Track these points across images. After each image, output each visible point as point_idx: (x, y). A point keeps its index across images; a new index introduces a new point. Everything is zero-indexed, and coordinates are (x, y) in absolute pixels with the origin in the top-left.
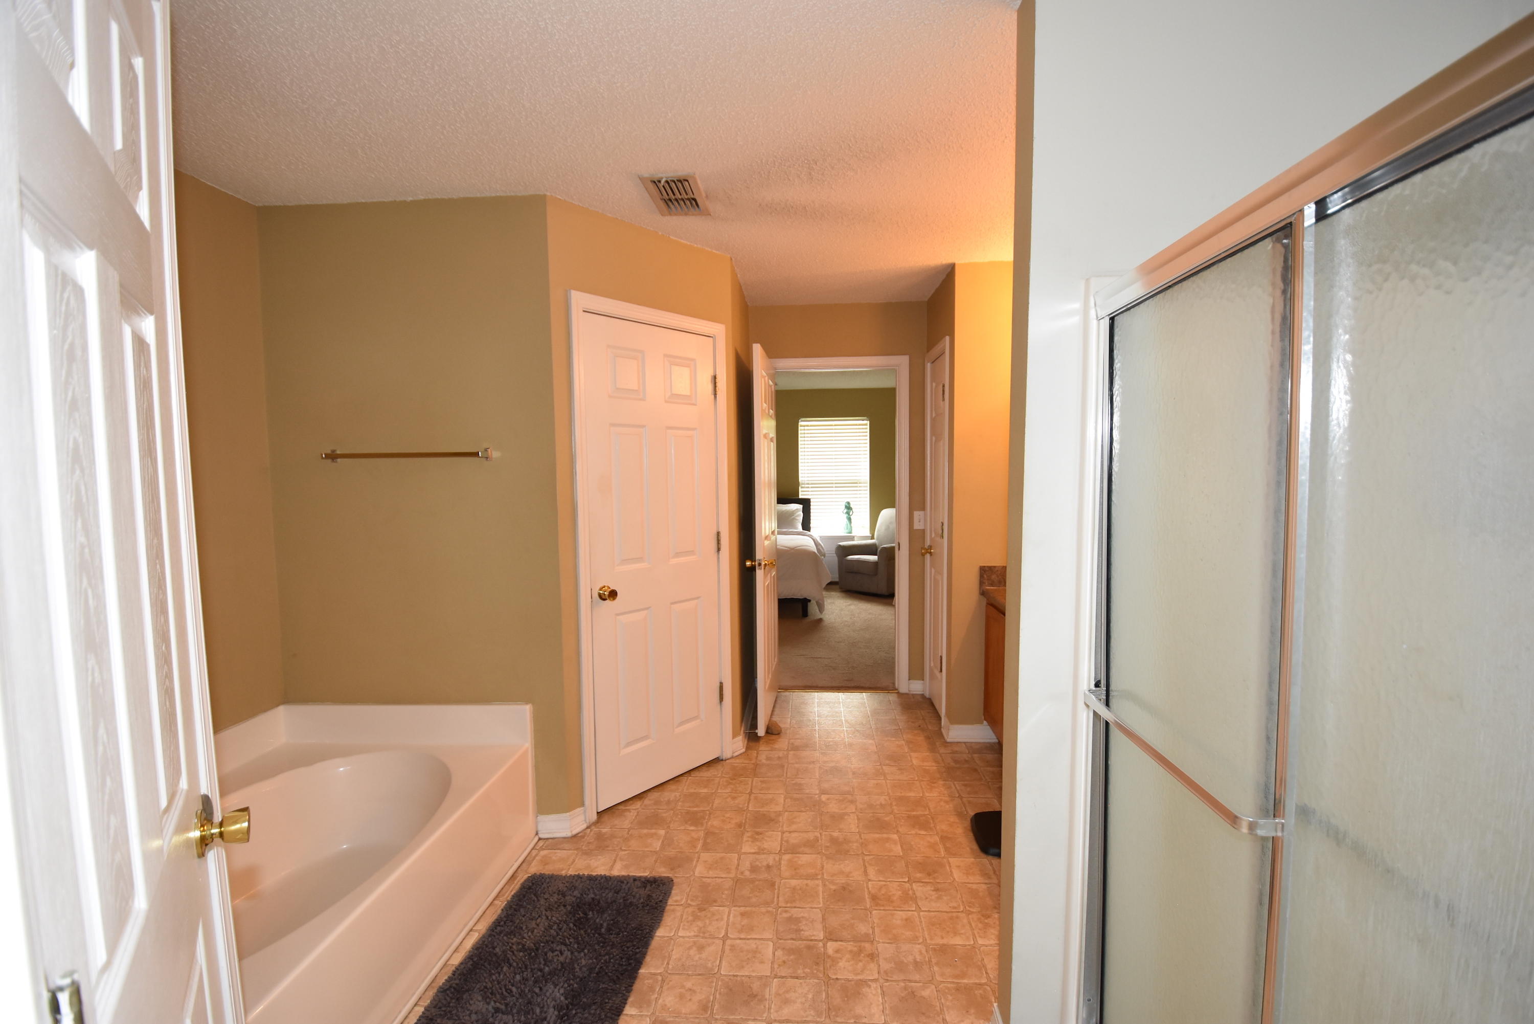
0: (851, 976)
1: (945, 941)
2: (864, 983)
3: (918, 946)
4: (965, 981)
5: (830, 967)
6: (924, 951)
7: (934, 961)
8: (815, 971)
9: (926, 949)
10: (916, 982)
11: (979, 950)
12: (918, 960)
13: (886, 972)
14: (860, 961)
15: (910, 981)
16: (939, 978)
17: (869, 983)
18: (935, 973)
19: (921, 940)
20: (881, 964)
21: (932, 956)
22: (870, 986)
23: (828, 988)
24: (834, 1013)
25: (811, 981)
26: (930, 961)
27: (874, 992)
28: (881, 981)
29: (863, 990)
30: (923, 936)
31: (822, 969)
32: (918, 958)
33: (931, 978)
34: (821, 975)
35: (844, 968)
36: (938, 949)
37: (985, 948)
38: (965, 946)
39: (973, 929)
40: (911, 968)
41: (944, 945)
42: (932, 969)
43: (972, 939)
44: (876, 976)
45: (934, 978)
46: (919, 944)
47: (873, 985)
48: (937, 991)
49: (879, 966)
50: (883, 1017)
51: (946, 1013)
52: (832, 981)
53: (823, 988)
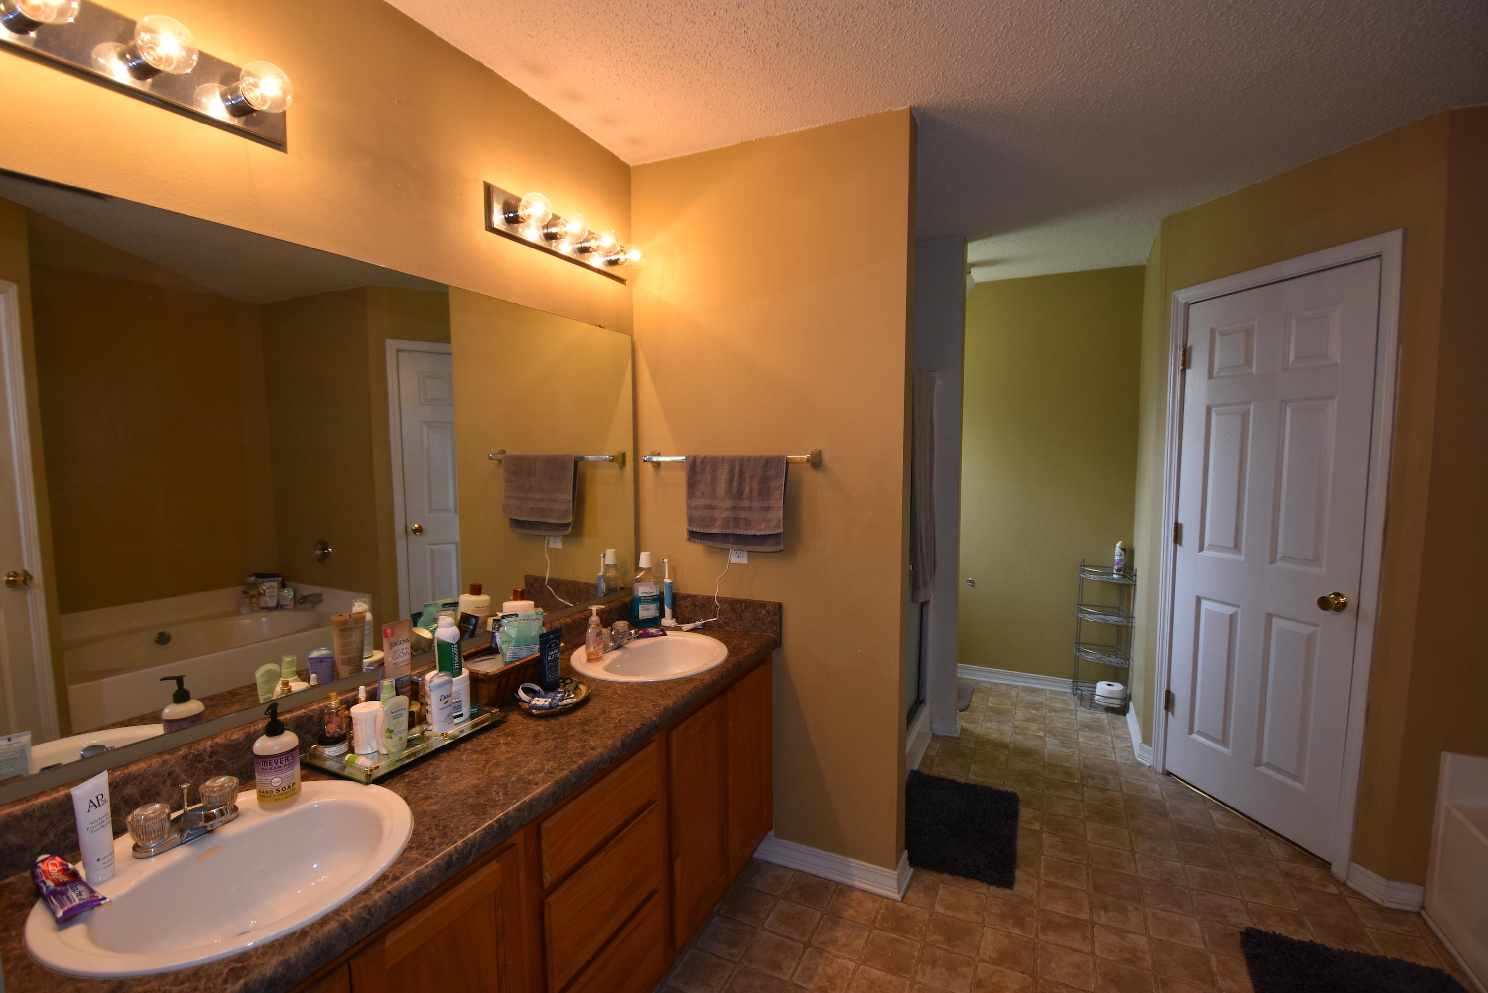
0: (1008, 972)
1: (890, 977)
2: (993, 961)
3: (923, 981)
4: (893, 936)
5: (1029, 986)
6: (919, 974)
7: (914, 962)
8: (1046, 986)
9: (915, 975)
10: (942, 949)
11: (860, 958)
12: (930, 967)
13: (969, 965)
14: (993, 984)
15: (947, 951)
16: (918, 946)
17: (989, 960)
18: (919, 950)
19: (916, 986)
20: (972, 974)
21: (913, 966)
22: (990, 957)
23: (1033, 968)
24: (1030, 945)
25: (1051, 978)
26: (918, 963)
27: (987, 951)
28: (977, 959)
29: (996, 956)
30: (912, 990)
31: (1039, 987)
32: (929, 968)
33: (926, 947)
34: (1040, 981)
35: (1013, 981)
36: (902, 972)
37: (852, 958)
38: (871, 966)
39: (849, 980)
40: (940, 962)
41: (893, 974)
42: (920, 955)
43: (859, 970)
44: (980, 964)
45: (922, 947)
46: (920, 983)
47: (986, 958)
48: (926, 936)
49: (974, 973)
50: (984, 931)
51: (926, 920)
52: (1029, 972)
53: (1038, 969)
